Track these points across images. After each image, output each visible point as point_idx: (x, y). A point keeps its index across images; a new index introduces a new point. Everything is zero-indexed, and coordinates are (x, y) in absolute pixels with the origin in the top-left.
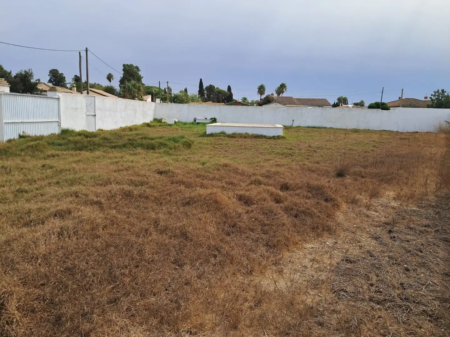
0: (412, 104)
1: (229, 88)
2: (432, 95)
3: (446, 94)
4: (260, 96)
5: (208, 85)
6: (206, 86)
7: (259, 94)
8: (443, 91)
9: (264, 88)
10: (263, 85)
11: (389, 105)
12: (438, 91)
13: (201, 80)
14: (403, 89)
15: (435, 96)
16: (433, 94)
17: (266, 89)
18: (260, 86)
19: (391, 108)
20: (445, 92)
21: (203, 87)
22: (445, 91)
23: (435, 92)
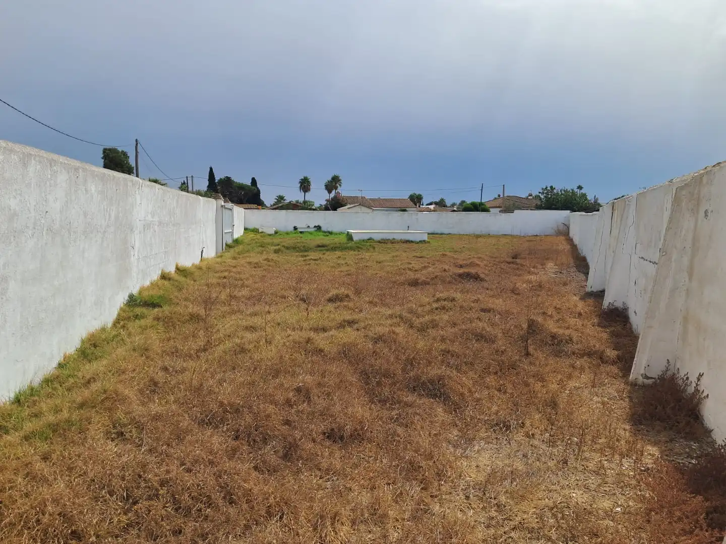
0: (517, 204)
1: (254, 181)
2: (540, 193)
3: (555, 191)
4: (303, 193)
5: (223, 177)
6: (219, 179)
7: (302, 191)
8: (551, 187)
9: (309, 182)
10: (307, 177)
11: (488, 206)
12: (546, 188)
13: (211, 169)
14: (504, 185)
15: (543, 193)
16: (541, 191)
17: (312, 184)
18: (302, 180)
19: (491, 209)
20: (554, 189)
21: (214, 179)
22: (554, 187)
23: (543, 189)
